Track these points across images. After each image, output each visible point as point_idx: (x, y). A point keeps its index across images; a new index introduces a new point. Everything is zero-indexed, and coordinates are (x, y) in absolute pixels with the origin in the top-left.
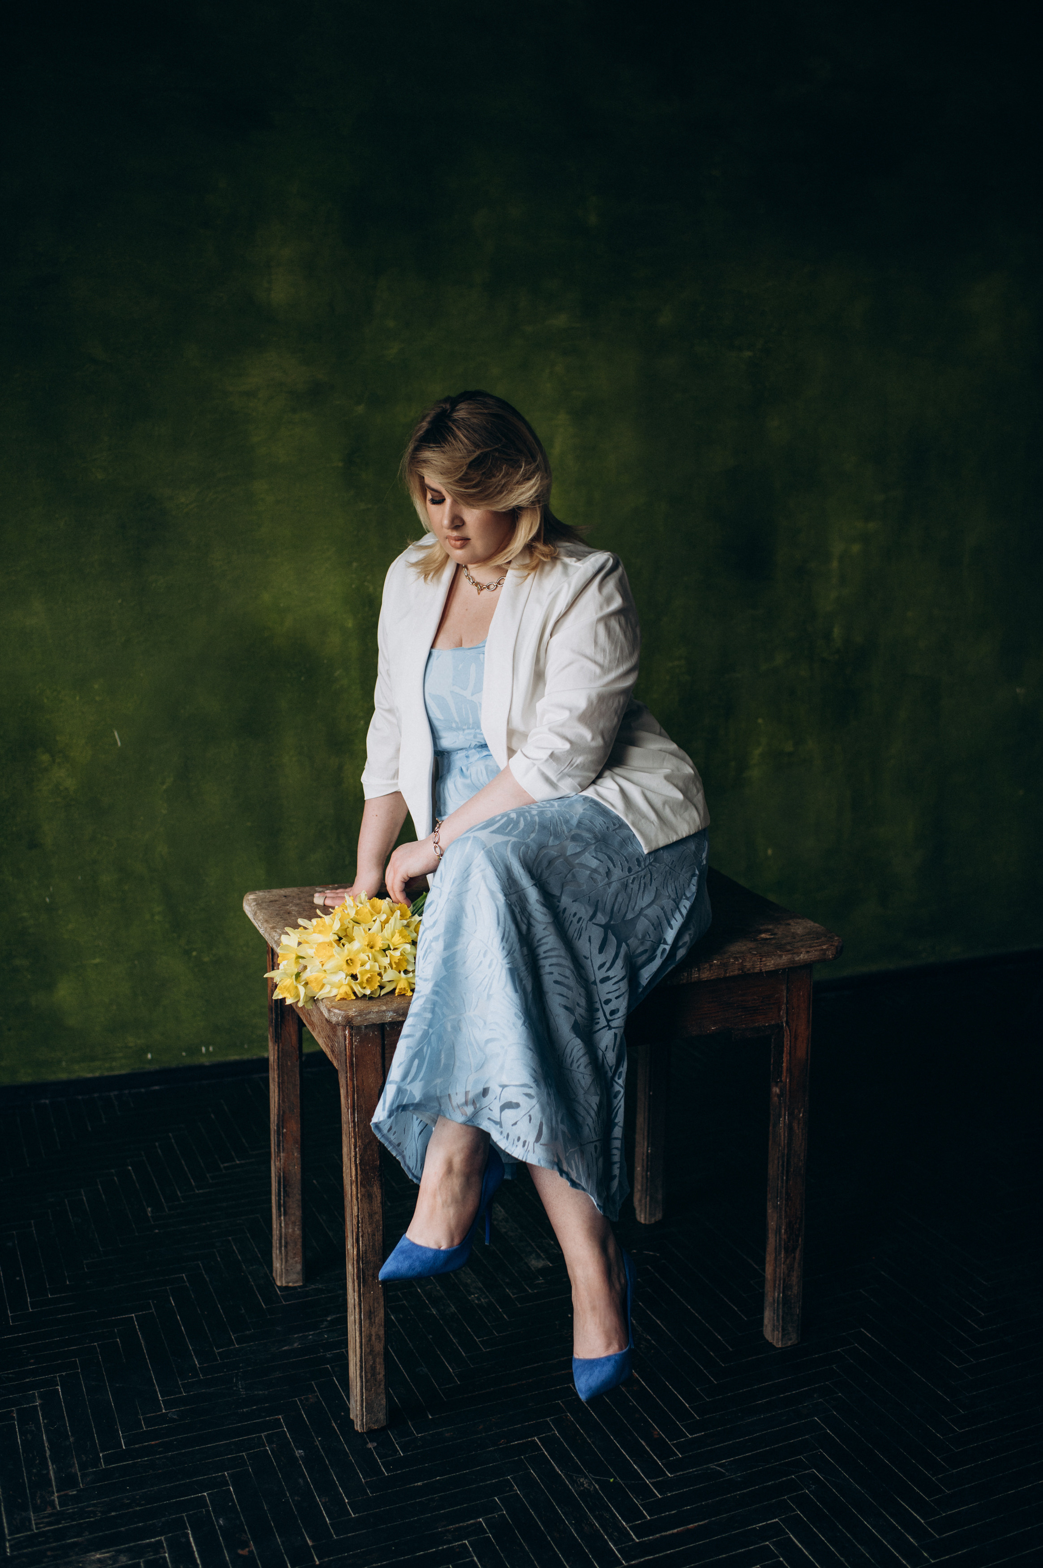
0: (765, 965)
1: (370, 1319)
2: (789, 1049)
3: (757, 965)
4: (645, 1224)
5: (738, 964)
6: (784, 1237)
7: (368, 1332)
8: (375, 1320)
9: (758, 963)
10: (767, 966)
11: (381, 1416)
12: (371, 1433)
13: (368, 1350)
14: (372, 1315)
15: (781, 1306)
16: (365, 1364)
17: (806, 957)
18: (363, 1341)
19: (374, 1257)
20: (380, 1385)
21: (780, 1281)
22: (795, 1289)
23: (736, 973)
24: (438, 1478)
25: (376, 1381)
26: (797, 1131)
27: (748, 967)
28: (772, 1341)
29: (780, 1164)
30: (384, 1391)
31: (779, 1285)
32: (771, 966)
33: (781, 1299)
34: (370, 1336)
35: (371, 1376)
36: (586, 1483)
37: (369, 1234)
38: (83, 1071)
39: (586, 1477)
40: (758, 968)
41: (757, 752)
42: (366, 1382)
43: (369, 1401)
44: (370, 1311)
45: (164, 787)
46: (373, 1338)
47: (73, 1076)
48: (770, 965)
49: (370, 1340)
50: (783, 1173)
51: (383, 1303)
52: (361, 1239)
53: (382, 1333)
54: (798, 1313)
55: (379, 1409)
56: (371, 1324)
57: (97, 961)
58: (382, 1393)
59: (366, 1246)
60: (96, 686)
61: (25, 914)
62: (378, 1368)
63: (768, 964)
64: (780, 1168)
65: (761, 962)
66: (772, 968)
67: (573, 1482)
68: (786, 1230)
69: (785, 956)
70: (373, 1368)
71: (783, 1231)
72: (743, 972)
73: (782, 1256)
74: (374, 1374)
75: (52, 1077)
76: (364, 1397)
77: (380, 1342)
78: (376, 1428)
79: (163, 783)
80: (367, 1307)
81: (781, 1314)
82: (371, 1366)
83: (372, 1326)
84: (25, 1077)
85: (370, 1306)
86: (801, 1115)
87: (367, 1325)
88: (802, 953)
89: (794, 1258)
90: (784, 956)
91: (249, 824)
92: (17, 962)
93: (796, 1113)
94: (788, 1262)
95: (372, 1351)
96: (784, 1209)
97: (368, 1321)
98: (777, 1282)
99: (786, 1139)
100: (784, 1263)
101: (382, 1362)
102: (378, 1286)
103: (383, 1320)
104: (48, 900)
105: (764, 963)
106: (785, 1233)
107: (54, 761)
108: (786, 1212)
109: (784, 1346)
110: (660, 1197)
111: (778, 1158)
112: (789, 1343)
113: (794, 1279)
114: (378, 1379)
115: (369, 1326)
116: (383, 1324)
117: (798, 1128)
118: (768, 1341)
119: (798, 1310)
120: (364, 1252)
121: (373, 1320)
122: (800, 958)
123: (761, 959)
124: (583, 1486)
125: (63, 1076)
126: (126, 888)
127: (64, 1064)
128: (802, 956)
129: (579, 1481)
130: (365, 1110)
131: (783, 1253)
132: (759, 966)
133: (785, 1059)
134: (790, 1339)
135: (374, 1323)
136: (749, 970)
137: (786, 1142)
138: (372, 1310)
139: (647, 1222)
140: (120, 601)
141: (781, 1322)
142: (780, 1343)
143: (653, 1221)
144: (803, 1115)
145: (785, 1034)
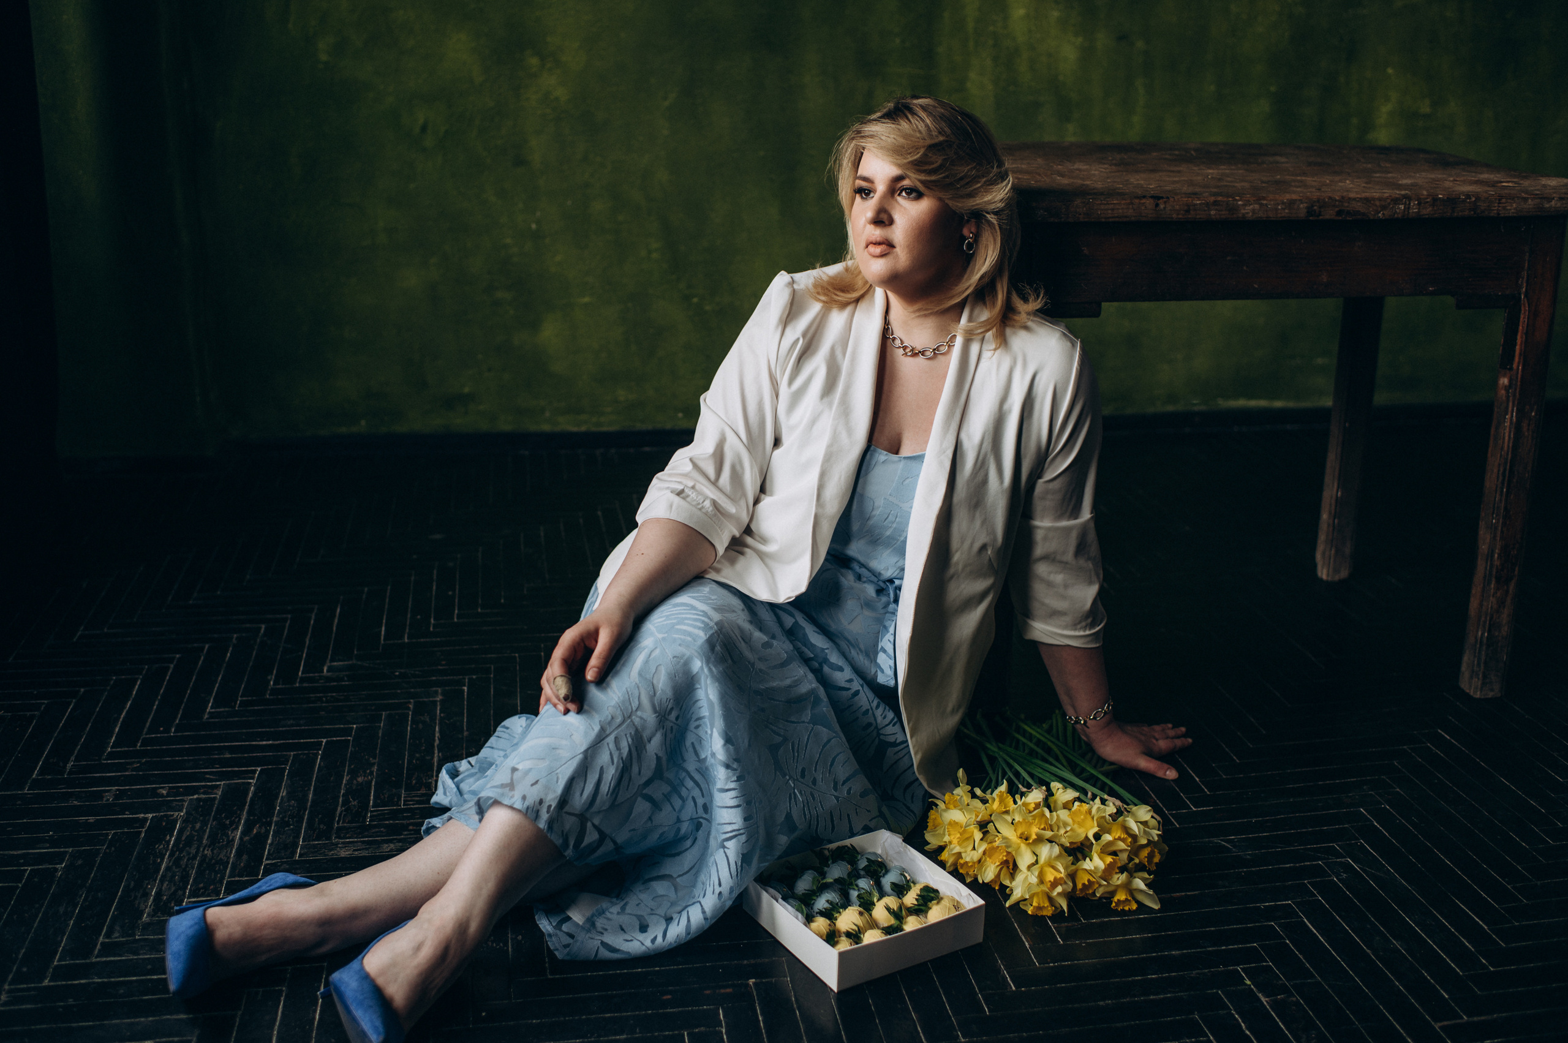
0: (1504, 208)
2: (1525, 328)
3: (1495, 207)
4: (1327, 582)
5: (1469, 203)
6: (1497, 563)
9: (1496, 205)
10: (1507, 210)
15: (1484, 648)
17: (1559, 205)
21: (1486, 618)
22: (1505, 630)
23: (1466, 213)
26: (1526, 433)
27: (1482, 208)
28: (1468, 691)
29: (1500, 472)
31: (1485, 622)
32: (1513, 211)
33: (1485, 640)
40: (1495, 212)
48: (1510, 210)
50: (1503, 483)
54: (1505, 659)
63: (1509, 208)
64: (1501, 478)
65: (1499, 203)
66: (1513, 213)
68: (1499, 555)
69: (1532, 200)
71: (1496, 555)
73: (1492, 586)
75: (534, 427)
81: (1483, 658)
84: (505, 425)
86: (1533, 414)
88: (1553, 199)
89: (1507, 591)
90: (1530, 200)
92: (499, 294)
93: (1526, 409)
94: (1499, 594)
96: (1500, 528)
98: (1483, 619)
99: (1511, 441)
100: (1493, 596)
104: (534, 226)
105: (1504, 205)
106: (1498, 558)
108: (1502, 532)
109: (1483, 697)
110: (1348, 550)
111: (1499, 465)
112: (1491, 695)
113: (1505, 617)
117: (1528, 429)
118: (1463, 691)
119: (1505, 657)
122: (1551, 206)
123: (1499, 200)
128: (1553, 203)
131: (1493, 582)
132: (1496, 208)
133: (1519, 341)
134: (1492, 690)
137: (1511, 445)
139: (1330, 579)
141: (1482, 667)
142: (1478, 693)
143: (1337, 578)
144: (1536, 414)
145: (1523, 309)
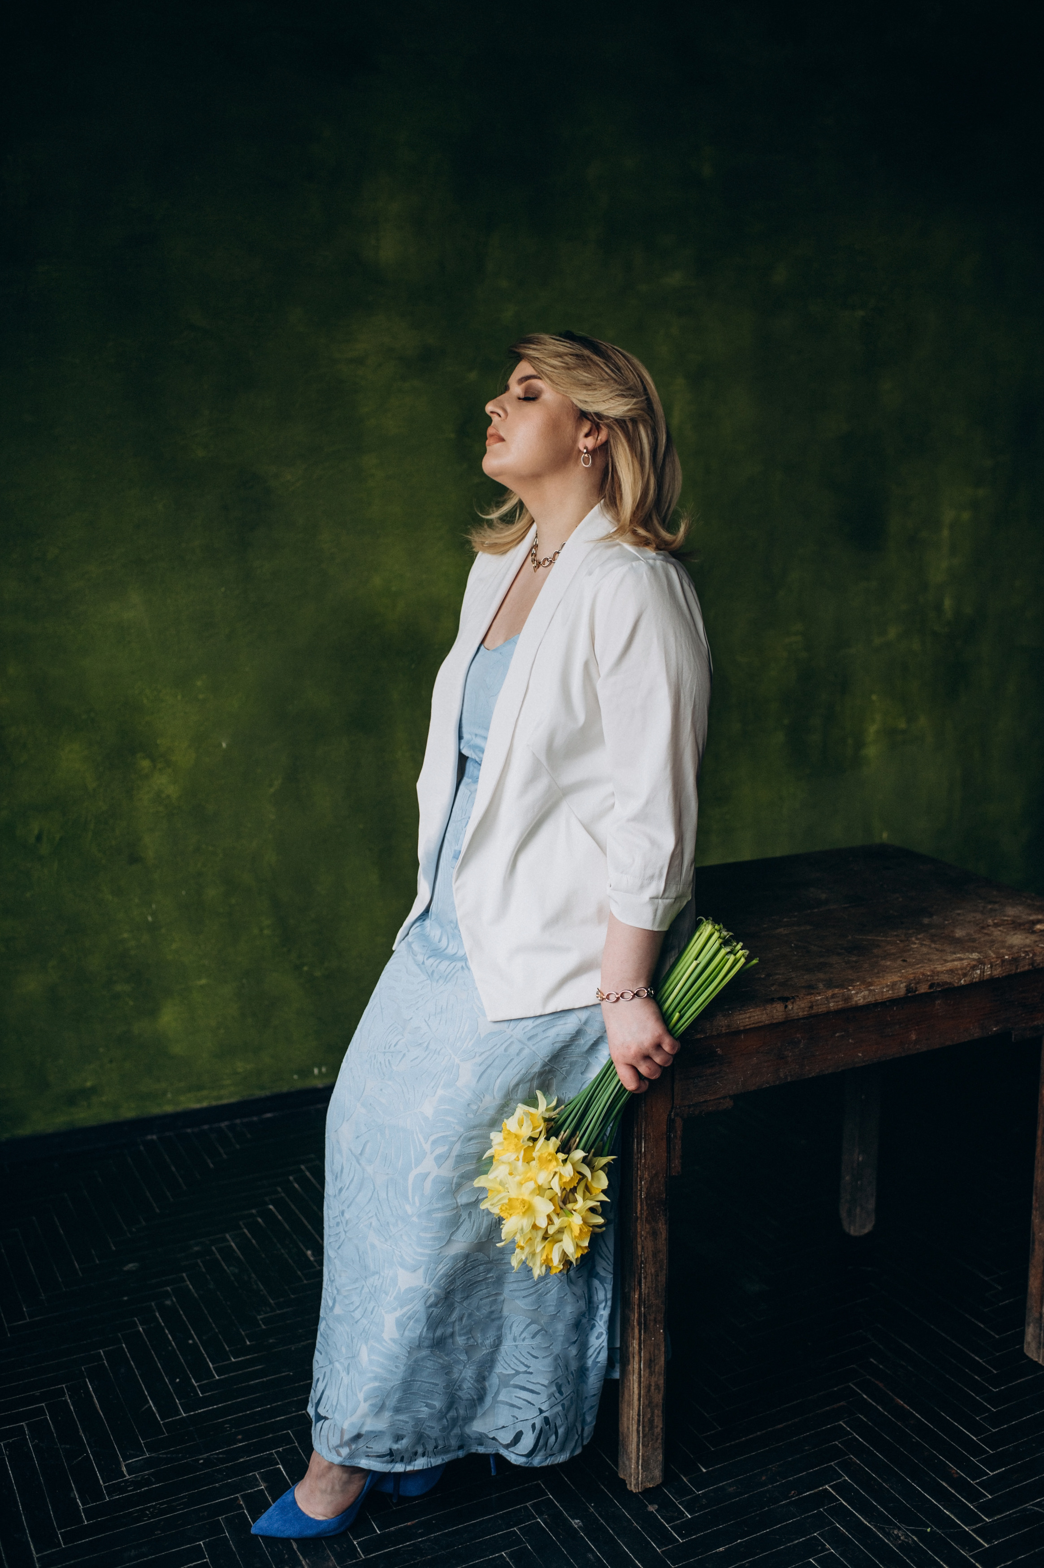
1: (650, 1367)
5: (1028, 959)
7: (648, 1382)
8: (655, 1369)
11: (657, 1473)
12: (649, 1494)
13: (647, 1402)
14: (653, 1364)
16: (643, 1418)
18: (642, 1392)
19: (656, 1299)
20: (657, 1439)
23: (1026, 968)
24: (739, 1541)
25: (653, 1435)
27: (1038, 961)
28: (1037, 1360)
30: (660, 1446)
34: (650, 1385)
35: (649, 1430)
36: (902, 1535)
37: (652, 1275)
38: (191, 1102)
39: (899, 1529)
41: (872, 729)
42: (644, 1437)
43: (646, 1458)
44: (650, 1360)
45: (272, 790)
46: (653, 1388)
47: (180, 1108)
49: (649, 1391)
51: (663, 1349)
52: (643, 1281)
53: (661, 1382)
55: (656, 1465)
56: (651, 1373)
57: (203, 981)
58: (659, 1447)
59: (648, 1288)
60: (199, 683)
61: (126, 935)
62: (656, 1421)
67: (887, 1535)
70: (651, 1421)
72: (1033, 967)
74: (652, 1427)
75: (156, 1110)
76: (640, 1454)
77: (659, 1393)
78: (651, 1486)
79: (271, 786)
80: (648, 1355)
82: (649, 1419)
83: (652, 1376)
84: (129, 1112)
85: (650, 1353)
87: (647, 1375)
91: (361, 826)
92: (118, 988)
95: (650, 1403)
97: (647, 1371)
101: (660, 1414)
102: (660, 1331)
103: (663, 1368)
104: (150, 918)
107: (155, 767)
114: (655, 1434)
115: (649, 1375)
116: (663, 1372)
118: (1028, 1358)
120: (646, 1295)
121: (653, 1370)
124: (900, 1539)
125: (169, 1109)
126: (233, 901)
127: (169, 1095)
129: (893, 1533)
130: (653, 1138)
135: (654, 1372)
136: (1039, 965)
138: (652, 1359)
140: (223, 589)
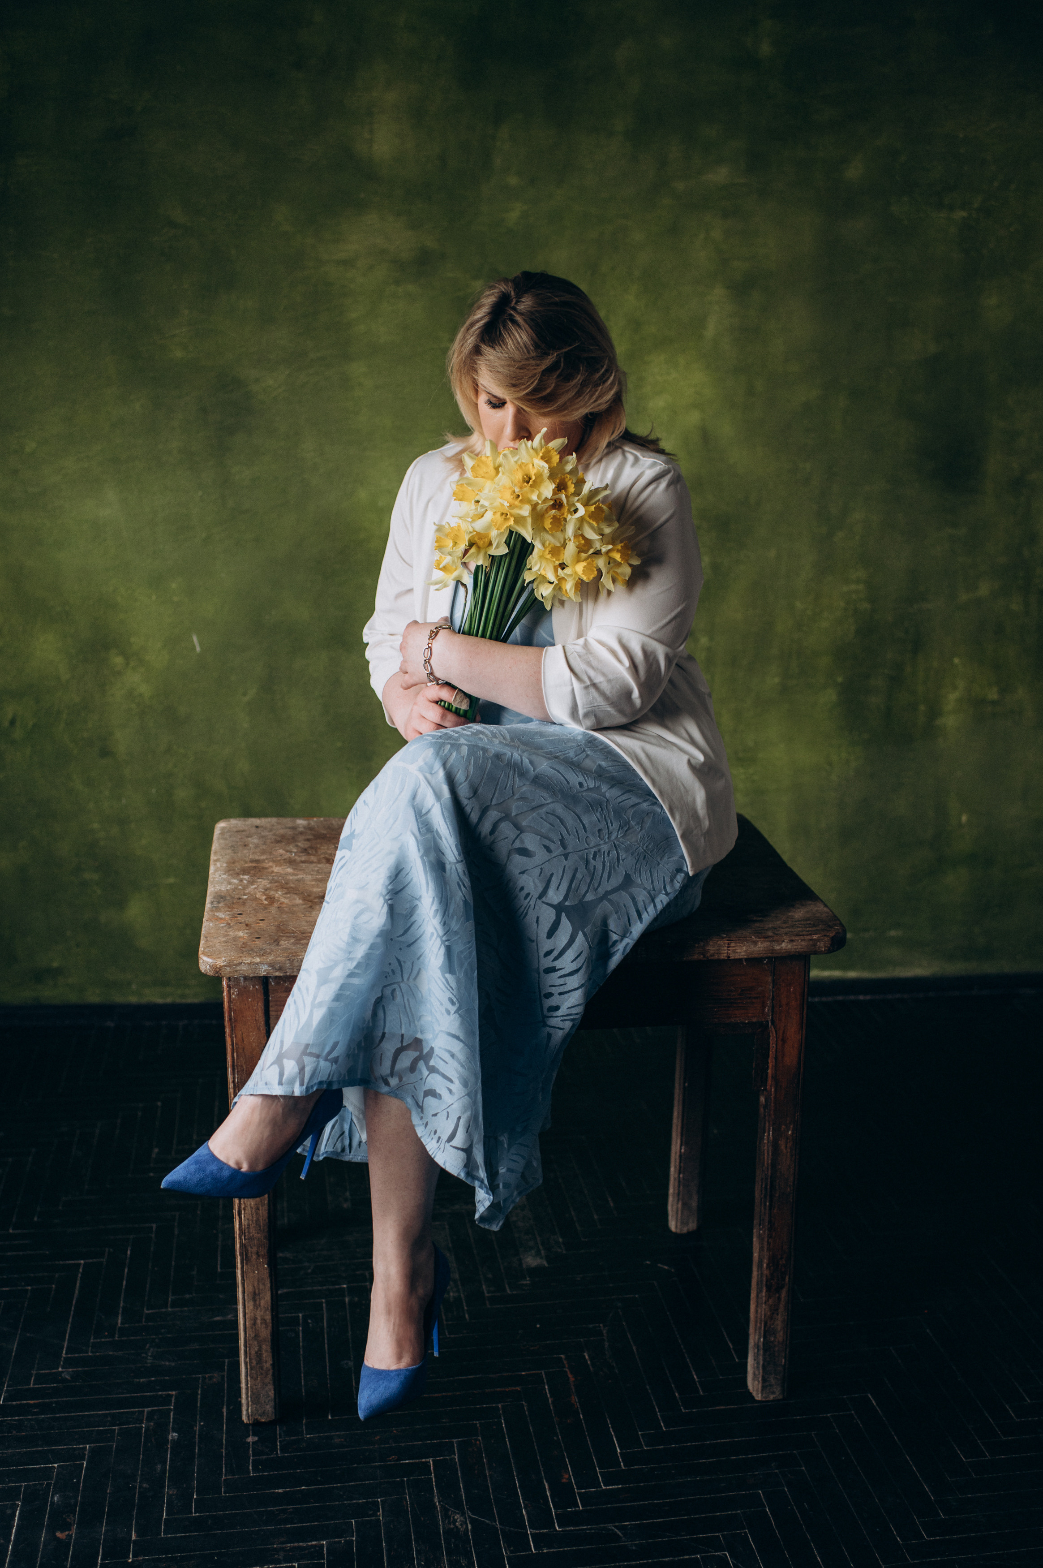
0: (734, 951)
1: (254, 1300)
2: (774, 1053)
3: (724, 950)
4: (676, 1233)
5: (699, 947)
6: (766, 1272)
7: (252, 1314)
8: (260, 1303)
9: (725, 948)
10: (737, 953)
11: (269, 1408)
12: (257, 1426)
13: (253, 1335)
14: (257, 1297)
15: (761, 1352)
16: (249, 1350)
17: (789, 946)
18: (247, 1324)
19: (258, 1233)
20: (267, 1374)
21: (761, 1323)
22: (780, 1336)
23: (696, 957)
24: (302, 1488)
25: (262, 1369)
26: (785, 1151)
27: (711, 952)
28: (754, 1393)
29: (763, 1186)
30: (271, 1382)
31: (760, 1328)
32: (743, 953)
33: (761, 1344)
34: (255, 1319)
35: (257, 1364)
36: (461, 1520)
37: (252, 1208)
39: (464, 1515)
40: (725, 955)
42: (251, 1369)
43: (255, 1391)
44: (255, 1293)
45: (247, 699)
46: (259, 1322)
47: (143, 1001)
48: (740, 953)
49: (255, 1324)
50: (765, 1197)
51: (269, 1285)
52: (243, 1212)
53: (268, 1317)
54: (783, 1363)
55: (267, 1401)
56: (256, 1306)
57: (171, 880)
58: (269, 1383)
59: (248, 1220)
60: (174, 586)
61: (96, 826)
62: (264, 1356)
63: (739, 951)
64: (763, 1192)
65: (728, 947)
66: (744, 955)
67: (446, 1517)
68: (768, 1265)
69: (762, 943)
70: (259, 1354)
71: (765, 1265)
72: (704, 957)
73: (764, 1294)
74: (260, 1360)
75: (120, 1000)
76: (249, 1385)
77: (266, 1327)
78: (263, 1420)
79: (246, 694)
80: (251, 1288)
81: (761, 1362)
82: (256, 1353)
83: (257, 1309)
84: (93, 997)
85: (254, 1286)
86: (790, 1132)
87: (251, 1307)
88: (783, 941)
89: (779, 1299)
90: (759, 943)
92: (87, 875)
93: (782, 1129)
94: (771, 1301)
95: (256, 1336)
96: (766, 1240)
97: (251, 1303)
98: (758, 1325)
99: (770, 1158)
100: (765, 1303)
101: (269, 1350)
102: (264, 1266)
103: (269, 1303)
105: (734, 948)
106: (767, 1268)
107: (128, 664)
108: (769, 1243)
109: (764, 1400)
111: (762, 1179)
112: (772, 1397)
113: (779, 1323)
114: (265, 1368)
115: (254, 1308)
116: (269, 1308)
117: (786, 1147)
118: (749, 1393)
119: (783, 1361)
120: (246, 1226)
121: (257, 1303)
122: (782, 947)
123: (728, 944)
124: (454, 1524)
125: (133, 1000)
127: (134, 987)
128: (784, 945)
129: (454, 1518)
131: (764, 1291)
132: (726, 952)
133: (770, 1065)
134: (773, 1393)
135: (260, 1305)
136: (713, 955)
137: (770, 1162)
138: (257, 1292)
140: (200, 493)
141: (761, 1371)
142: (760, 1395)
144: (793, 1133)
145: (771, 1034)
